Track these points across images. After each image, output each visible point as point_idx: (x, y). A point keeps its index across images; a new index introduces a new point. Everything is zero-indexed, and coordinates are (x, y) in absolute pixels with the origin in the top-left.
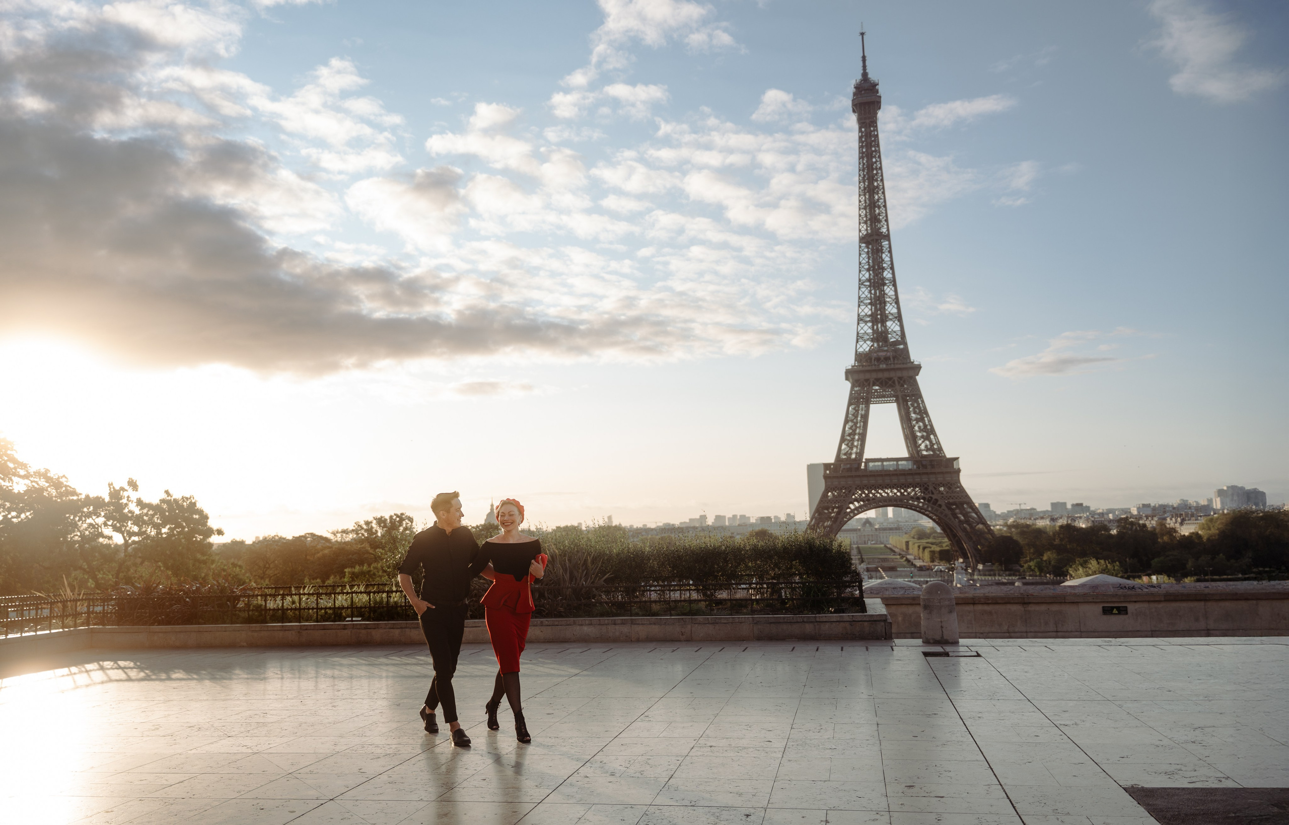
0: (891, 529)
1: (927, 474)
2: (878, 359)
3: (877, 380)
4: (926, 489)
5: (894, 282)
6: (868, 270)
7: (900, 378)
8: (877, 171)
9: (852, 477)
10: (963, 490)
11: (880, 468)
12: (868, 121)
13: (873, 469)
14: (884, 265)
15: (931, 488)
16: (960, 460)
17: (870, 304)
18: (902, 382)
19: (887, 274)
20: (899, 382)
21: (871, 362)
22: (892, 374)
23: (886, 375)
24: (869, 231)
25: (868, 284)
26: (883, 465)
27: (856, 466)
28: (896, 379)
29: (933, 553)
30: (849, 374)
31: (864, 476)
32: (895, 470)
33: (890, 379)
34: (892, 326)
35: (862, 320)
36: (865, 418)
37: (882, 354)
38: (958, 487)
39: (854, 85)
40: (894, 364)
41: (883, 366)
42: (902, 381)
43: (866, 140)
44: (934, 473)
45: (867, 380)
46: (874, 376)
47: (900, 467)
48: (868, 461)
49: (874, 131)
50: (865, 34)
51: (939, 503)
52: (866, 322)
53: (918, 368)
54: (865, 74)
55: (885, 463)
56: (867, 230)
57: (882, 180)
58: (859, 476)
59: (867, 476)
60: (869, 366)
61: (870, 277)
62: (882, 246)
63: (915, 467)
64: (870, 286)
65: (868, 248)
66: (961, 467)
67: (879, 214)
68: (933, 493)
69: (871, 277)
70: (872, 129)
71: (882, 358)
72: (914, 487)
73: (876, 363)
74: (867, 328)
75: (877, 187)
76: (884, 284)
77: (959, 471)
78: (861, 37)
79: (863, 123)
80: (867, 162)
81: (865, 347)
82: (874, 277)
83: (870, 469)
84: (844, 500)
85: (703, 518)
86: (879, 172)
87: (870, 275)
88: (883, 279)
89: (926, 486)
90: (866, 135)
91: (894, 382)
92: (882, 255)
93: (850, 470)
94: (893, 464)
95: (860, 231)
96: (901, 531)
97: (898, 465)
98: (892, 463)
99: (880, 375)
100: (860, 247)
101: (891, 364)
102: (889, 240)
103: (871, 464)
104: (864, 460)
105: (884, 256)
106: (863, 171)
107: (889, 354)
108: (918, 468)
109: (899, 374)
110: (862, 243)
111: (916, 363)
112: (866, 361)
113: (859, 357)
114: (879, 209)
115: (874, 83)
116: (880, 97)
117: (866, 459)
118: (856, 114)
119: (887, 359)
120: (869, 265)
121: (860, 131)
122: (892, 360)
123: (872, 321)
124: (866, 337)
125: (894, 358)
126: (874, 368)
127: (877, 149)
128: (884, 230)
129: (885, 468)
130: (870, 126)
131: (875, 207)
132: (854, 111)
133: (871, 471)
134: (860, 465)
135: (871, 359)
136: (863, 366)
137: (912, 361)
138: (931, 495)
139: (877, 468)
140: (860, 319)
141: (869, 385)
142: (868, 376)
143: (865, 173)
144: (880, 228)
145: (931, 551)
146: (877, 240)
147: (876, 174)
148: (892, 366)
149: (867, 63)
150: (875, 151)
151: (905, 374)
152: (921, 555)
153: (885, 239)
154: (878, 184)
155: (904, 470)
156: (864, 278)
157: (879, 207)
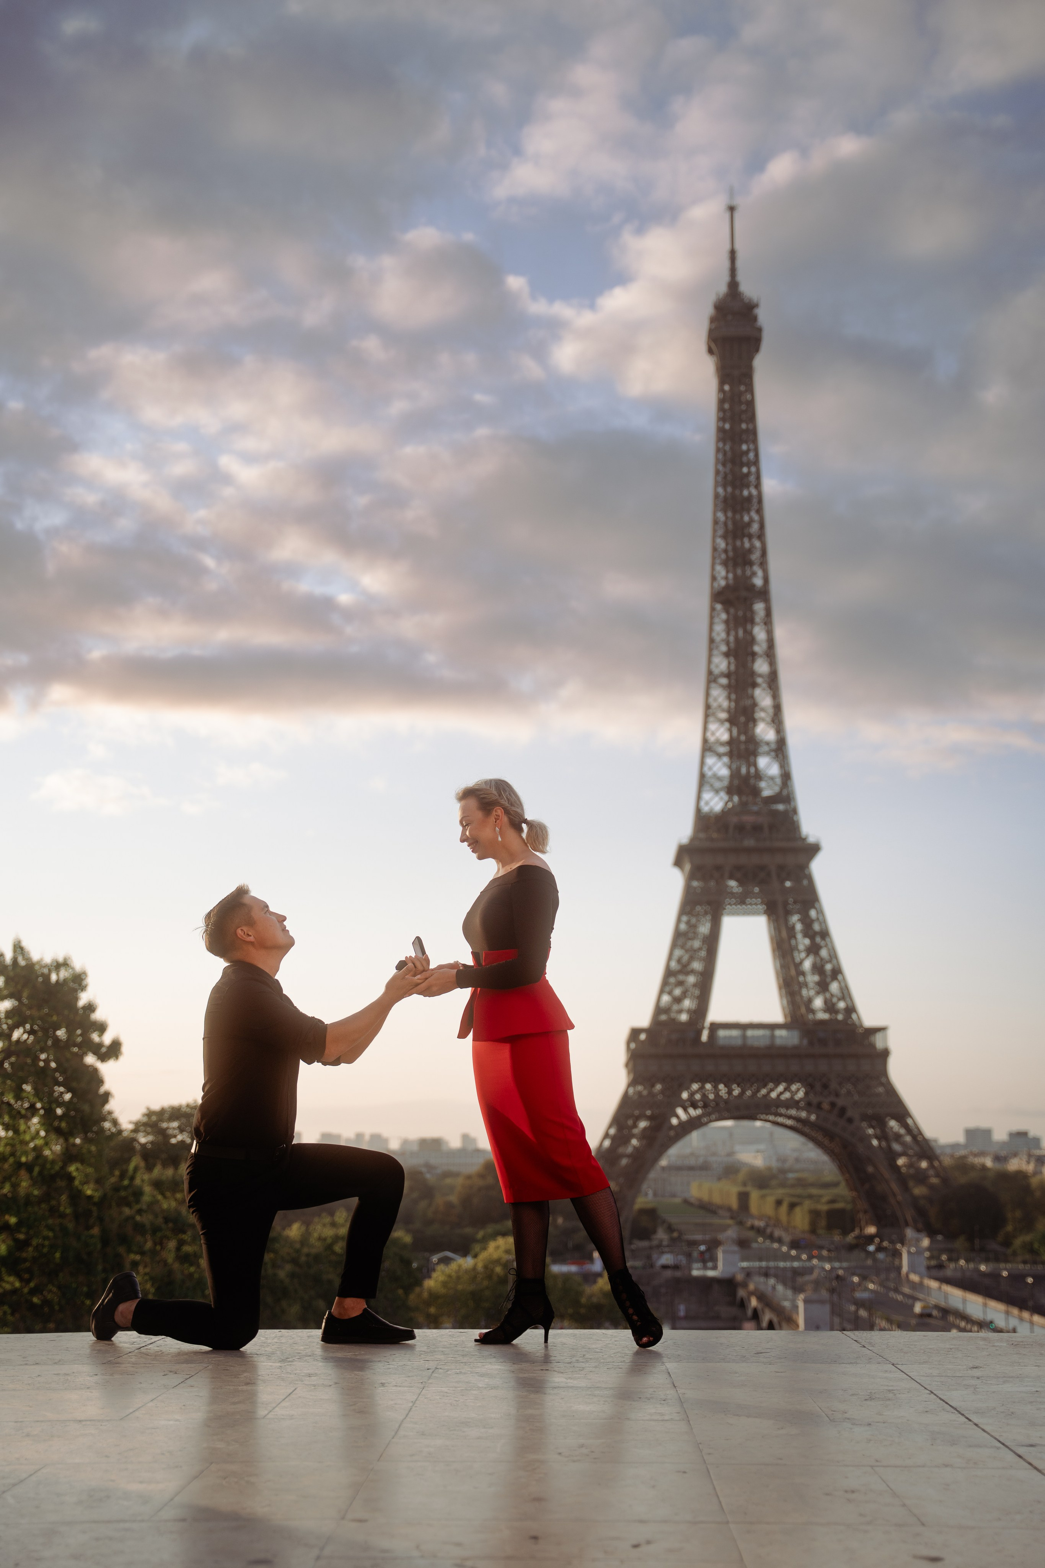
0: (691, 1168)
1: (827, 1056)
2: (740, 828)
3: (738, 868)
4: (825, 1086)
5: (773, 680)
6: (727, 655)
7: (781, 868)
8: (749, 469)
9: (685, 1056)
10: (891, 1092)
11: (739, 1042)
12: (736, 373)
13: (727, 1043)
14: (756, 648)
15: (834, 1084)
16: (889, 1031)
17: (727, 720)
18: (784, 875)
19: (761, 667)
20: (779, 876)
21: (727, 832)
22: (766, 859)
23: (755, 860)
24: (731, 582)
25: (724, 681)
26: (744, 1037)
27: (691, 1036)
28: (773, 869)
29: (814, 1214)
30: (683, 855)
31: (708, 1056)
32: (767, 1047)
33: (762, 868)
34: (767, 764)
35: (710, 749)
36: (712, 942)
37: (748, 819)
38: (882, 1084)
40: (771, 839)
41: (749, 842)
42: (784, 872)
43: (731, 408)
44: (842, 1056)
45: (718, 868)
46: (732, 860)
47: (778, 1042)
48: (715, 1027)
49: (746, 391)
51: (849, 1113)
52: (720, 756)
53: (814, 849)
54: (733, 285)
55: (750, 1033)
56: (726, 578)
57: (758, 486)
58: (699, 1056)
59: (715, 1055)
60: (723, 840)
61: (729, 667)
62: (753, 612)
63: (805, 1042)
64: (729, 686)
65: (728, 613)
66: (891, 1045)
67: (750, 550)
68: (837, 1095)
69: (733, 668)
70: (743, 388)
71: (749, 827)
72: (790, 1081)
73: (736, 835)
74: (720, 768)
75: (749, 498)
76: (754, 685)
77: (886, 1052)
78: (727, 215)
79: (728, 375)
80: (731, 448)
81: (715, 803)
82: (736, 669)
83: (721, 1042)
84: (669, 1103)
86: (753, 469)
87: (729, 663)
88: (753, 674)
89: (825, 1079)
90: (732, 400)
91: (769, 874)
92: (752, 629)
93: (681, 1042)
94: (764, 1036)
95: (714, 578)
96: (709, 1173)
97: (773, 1037)
98: (760, 1033)
99: (743, 860)
100: (713, 609)
101: (765, 839)
102: (767, 601)
103: (722, 1033)
104: (707, 1025)
105: (757, 630)
106: (724, 465)
107: (760, 819)
108: (811, 1043)
109: (779, 859)
110: (718, 602)
111: (811, 840)
112: (718, 830)
113: (703, 821)
114: (750, 540)
115: (750, 302)
116: (760, 329)
117: (712, 1024)
118: (714, 357)
119: (757, 829)
120: (728, 644)
121: (721, 390)
122: (766, 830)
123: (730, 754)
124: (718, 785)
125: (771, 827)
126: (732, 844)
127: (751, 426)
128: (758, 582)
129: (750, 1042)
130: (740, 383)
131: (743, 535)
132: (711, 352)
133: (723, 1048)
134: (699, 1033)
135: (727, 828)
136: (710, 839)
137: (803, 834)
138: (833, 1099)
139: (734, 1042)
140: (707, 748)
141: (722, 876)
142: (720, 859)
143: (728, 470)
144: (750, 578)
145: (810, 1211)
146: (746, 599)
147: (749, 473)
148: (768, 844)
150: (747, 430)
151: (790, 860)
152: (783, 1218)
153: (760, 600)
154: (750, 494)
155: (785, 1048)
156: (717, 671)
157: (750, 537)
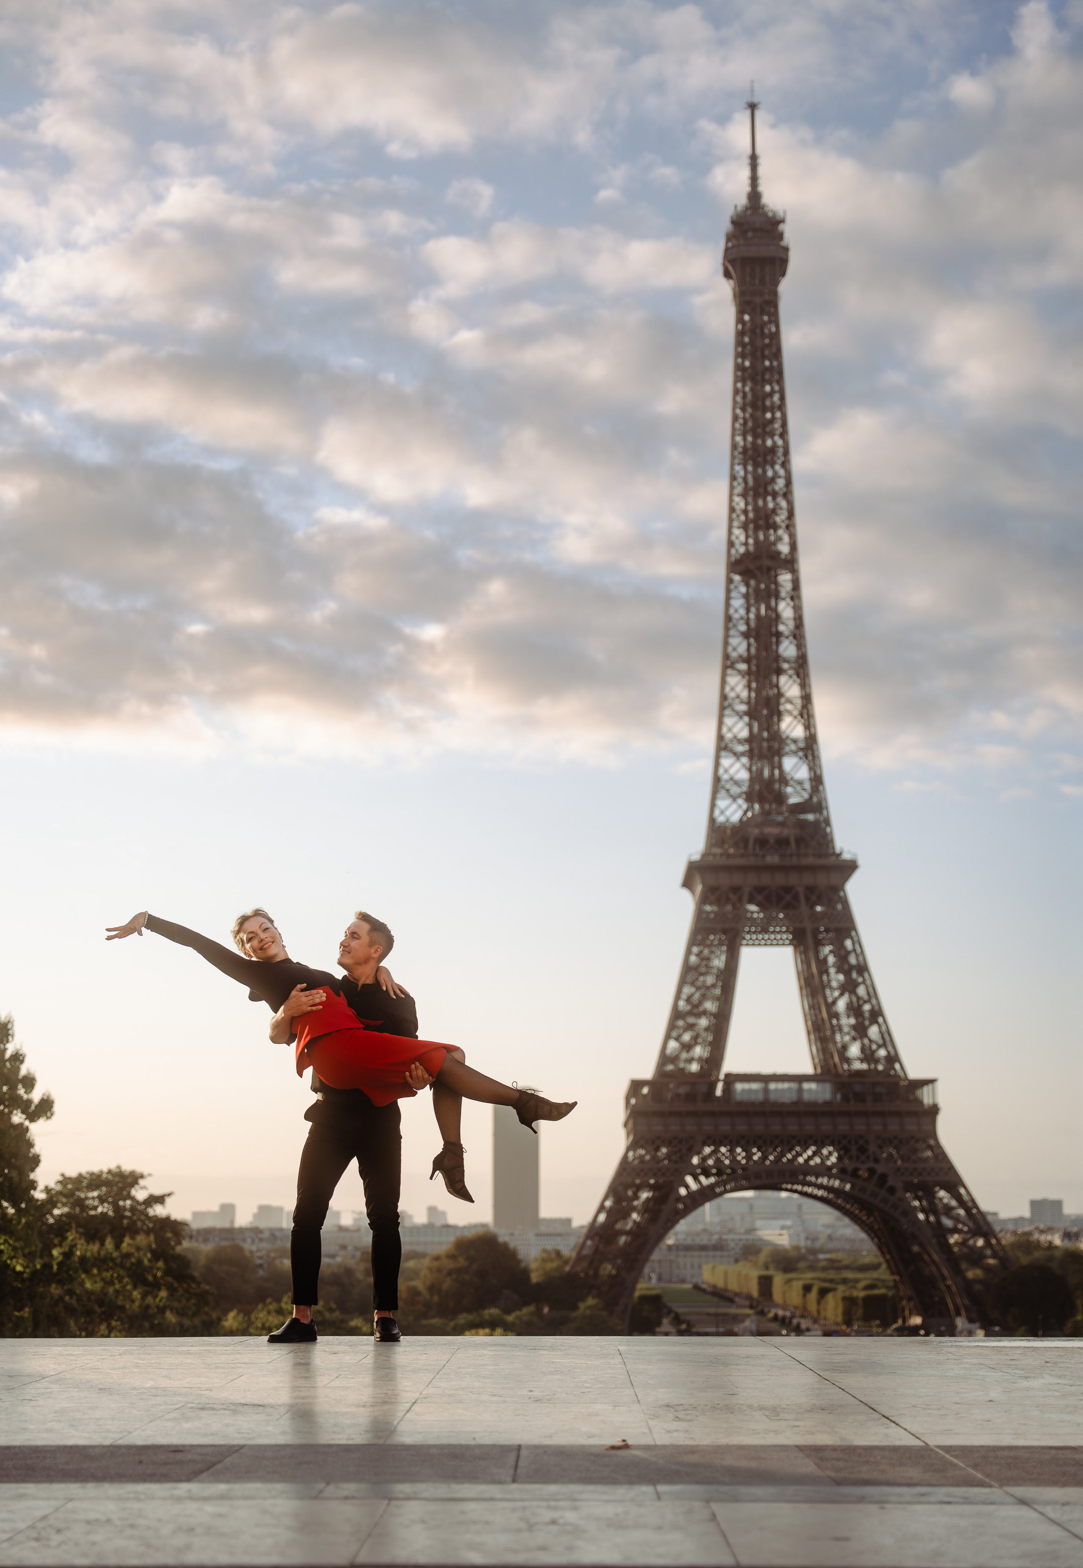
0: (703, 1248)
1: (865, 1114)
2: (762, 842)
3: (759, 889)
4: (862, 1150)
6: (746, 635)
7: (810, 889)
8: (773, 414)
9: (695, 1114)
10: (941, 1156)
11: (760, 1097)
12: (758, 300)
13: (745, 1098)
14: (781, 628)
15: (872, 1148)
16: (939, 1085)
17: (746, 713)
18: (814, 898)
19: (787, 649)
20: (808, 899)
21: (746, 846)
22: (793, 879)
23: (780, 880)
24: (751, 548)
25: (743, 667)
26: (766, 1091)
27: (703, 1089)
28: (801, 890)
29: (849, 1302)
30: (693, 874)
31: (723, 1114)
32: (796, 1103)
33: (788, 889)
34: (793, 766)
35: (726, 748)
36: (728, 976)
37: (772, 831)
39: (732, 218)
40: (798, 855)
41: (773, 859)
42: (814, 894)
43: (752, 343)
44: (882, 1114)
45: (736, 889)
46: (752, 880)
47: (806, 1097)
48: (731, 1079)
49: (770, 322)
50: (759, 106)
51: (891, 1182)
52: (737, 755)
53: (851, 867)
54: (754, 196)
55: (772, 1086)
56: (746, 544)
57: (784, 435)
58: (712, 1114)
59: (729, 1114)
60: (742, 856)
61: (748, 650)
62: (777, 584)
63: (839, 1096)
64: (749, 673)
65: (747, 585)
66: (941, 1101)
67: (774, 511)
68: (876, 1161)
69: (753, 651)
70: (766, 318)
71: (772, 841)
72: (820, 1144)
73: (758, 851)
74: (738, 770)
75: (773, 450)
76: (779, 672)
77: (934, 1110)
79: (748, 303)
80: (752, 390)
81: (732, 812)
82: (758, 649)
83: (738, 1098)
84: (676, 1170)
85: (228, 1209)
86: (778, 414)
87: (749, 645)
88: (778, 658)
89: (861, 1142)
90: (753, 332)
91: (796, 897)
92: (777, 604)
93: (690, 1097)
94: (789, 1089)
95: (730, 544)
96: (725, 1253)
97: (800, 1090)
98: (786, 1085)
99: (766, 879)
100: (729, 581)
101: (791, 855)
102: (794, 571)
103: (739, 1086)
104: (722, 1077)
105: (782, 606)
107: (786, 832)
108: (845, 1099)
109: (808, 879)
110: (736, 573)
111: (846, 856)
112: (736, 845)
113: (717, 834)
114: (774, 499)
115: (774, 216)
116: (786, 249)
117: (728, 1076)
118: (731, 282)
119: (782, 842)
120: (747, 623)
121: (740, 320)
122: (793, 844)
123: (751, 754)
124: (735, 790)
125: (799, 841)
126: (752, 861)
127: (775, 364)
128: (784, 548)
129: (772, 1097)
130: (763, 312)
131: (766, 493)
132: (727, 275)
133: (740, 1104)
134: (712, 1086)
135: (746, 841)
136: (729, 856)
137: (838, 851)
138: (871, 1164)
139: (753, 1098)
140: (722, 746)
141: (740, 899)
142: (737, 879)
143: (747, 415)
144: (775, 543)
145: (845, 1299)
146: (769, 569)
147: (773, 420)
148: (794, 861)
149: (761, 171)
150: (771, 368)
151: (822, 880)
152: (812, 1307)
153: (786, 569)
154: (774, 443)
155: (814, 1104)
156: (734, 655)
157: (775, 495)
